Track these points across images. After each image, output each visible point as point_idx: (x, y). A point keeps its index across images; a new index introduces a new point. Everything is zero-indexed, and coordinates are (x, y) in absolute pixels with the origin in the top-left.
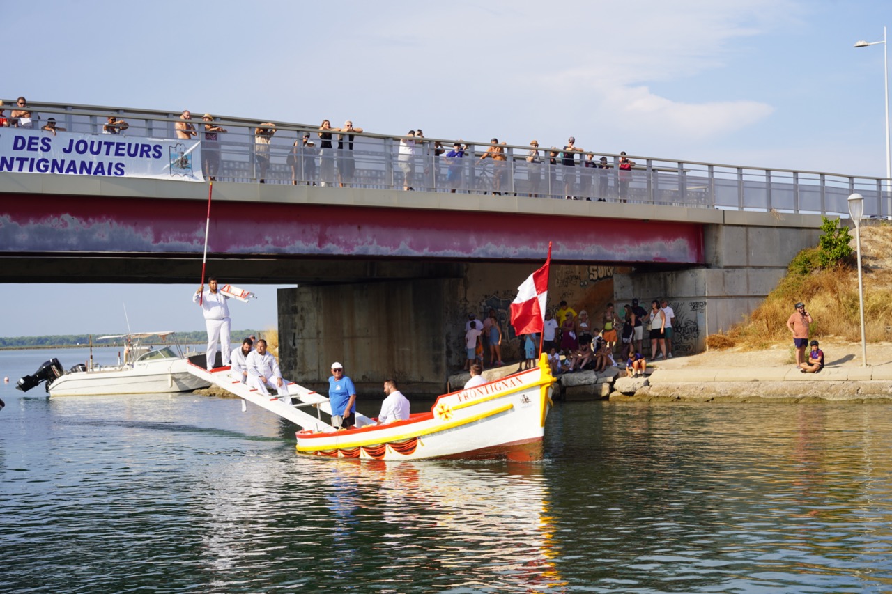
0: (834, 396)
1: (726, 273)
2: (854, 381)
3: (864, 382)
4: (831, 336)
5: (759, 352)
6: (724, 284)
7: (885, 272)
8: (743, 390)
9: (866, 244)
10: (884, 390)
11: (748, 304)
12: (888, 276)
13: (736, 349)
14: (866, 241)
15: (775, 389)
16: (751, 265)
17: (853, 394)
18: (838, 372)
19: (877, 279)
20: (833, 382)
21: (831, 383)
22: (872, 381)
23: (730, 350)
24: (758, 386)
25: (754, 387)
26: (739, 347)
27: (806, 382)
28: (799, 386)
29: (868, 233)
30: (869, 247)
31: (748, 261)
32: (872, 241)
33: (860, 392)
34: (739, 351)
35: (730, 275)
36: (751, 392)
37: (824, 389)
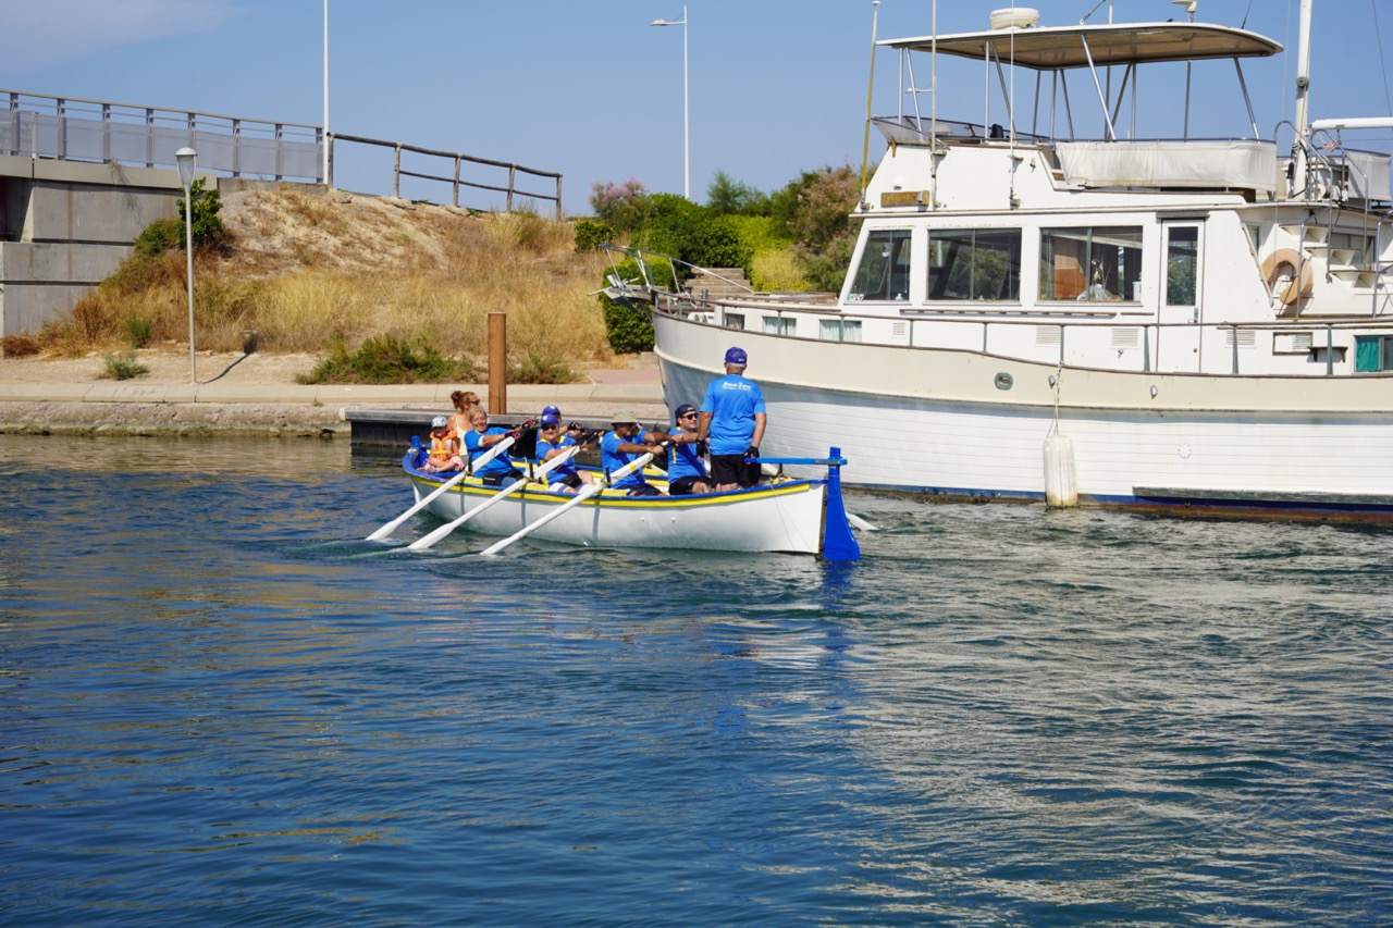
0: (141, 424)
1: (34, 249)
2: (172, 404)
3: (185, 405)
4: (174, 341)
5: (70, 361)
6: (31, 265)
7: (269, 255)
8: (25, 414)
9: (250, 214)
10: (207, 416)
11: (70, 294)
12: (272, 260)
13: (40, 357)
14: (250, 211)
15: (66, 412)
16: (75, 238)
17: (166, 421)
18: (153, 392)
19: (256, 265)
20: (144, 405)
21: (141, 406)
22: (197, 404)
23: (31, 358)
24: (46, 409)
25: (40, 410)
26: (45, 354)
27: (109, 404)
28: (99, 409)
29: (255, 199)
30: (254, 220)
31: (70, 233)
32: (258, 211)
33: (176, 418)
34: (43, 360)
35: (41, 251)
36: (34, 417)
37: (131, 413)
